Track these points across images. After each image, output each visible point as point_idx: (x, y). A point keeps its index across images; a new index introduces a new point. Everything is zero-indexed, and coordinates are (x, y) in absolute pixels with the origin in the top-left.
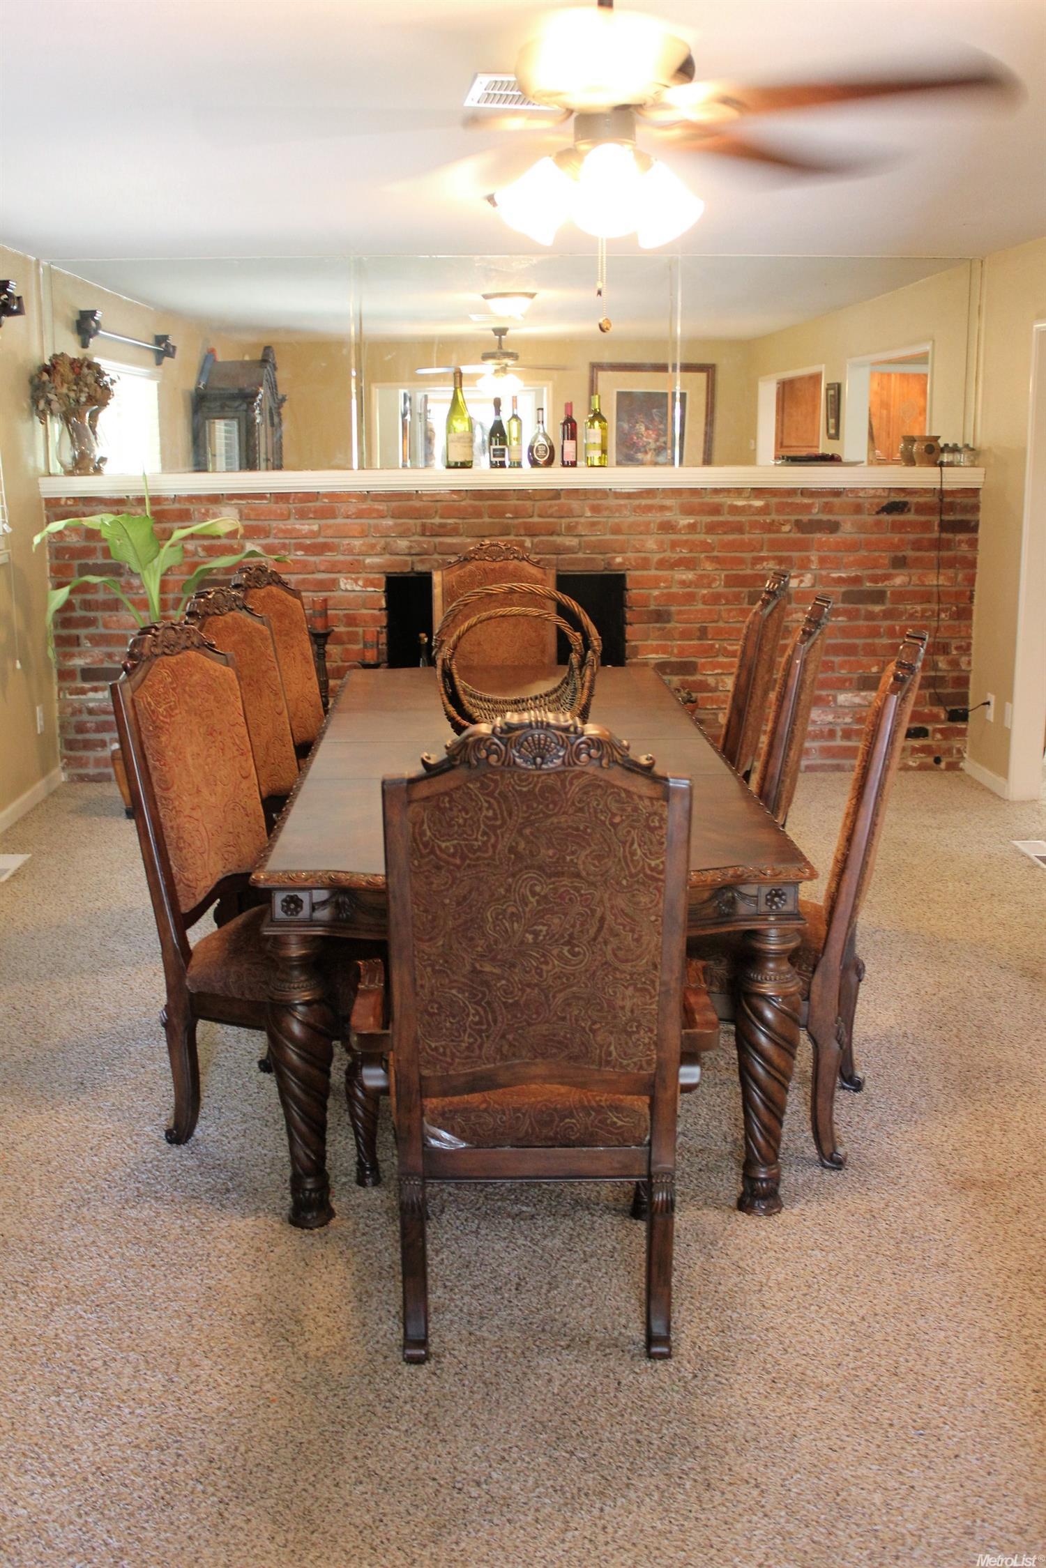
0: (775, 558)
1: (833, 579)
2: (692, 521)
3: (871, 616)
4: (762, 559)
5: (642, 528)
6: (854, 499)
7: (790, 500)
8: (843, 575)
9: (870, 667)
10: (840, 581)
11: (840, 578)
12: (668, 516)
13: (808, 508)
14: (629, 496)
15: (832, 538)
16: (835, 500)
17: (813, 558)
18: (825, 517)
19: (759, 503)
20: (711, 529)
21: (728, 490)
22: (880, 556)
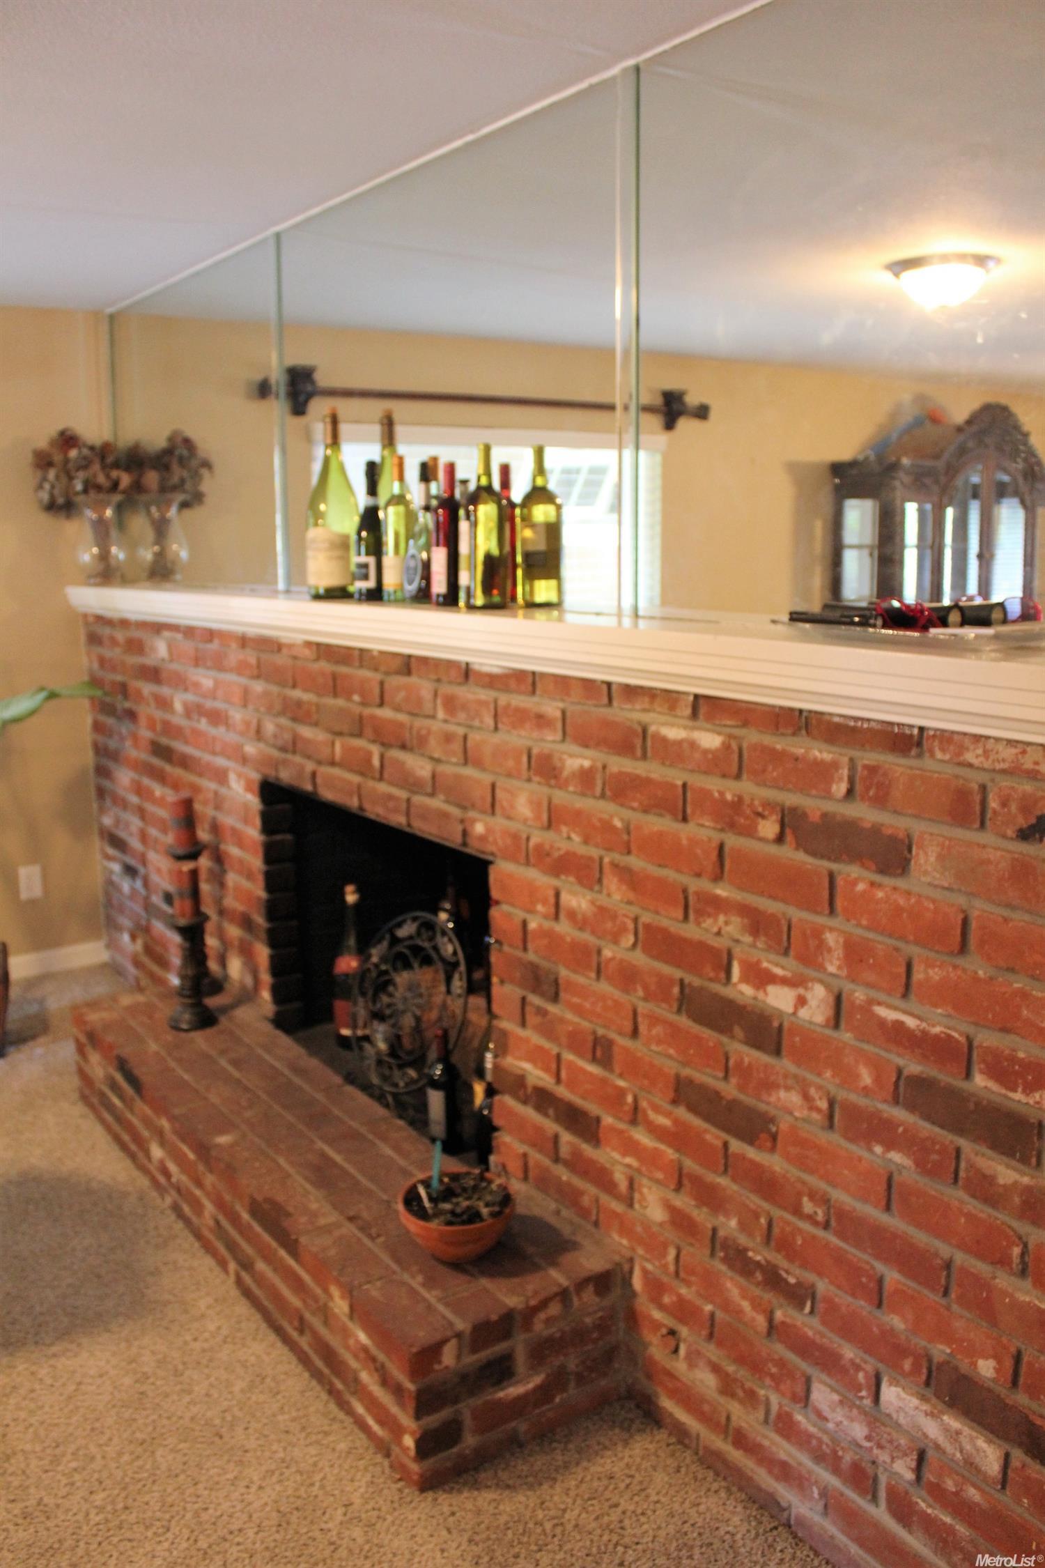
0: (745, 910)
1: (882, 1023)
2: (587, 763)
3: (984, 1188)
4: (718, 905)
5: (511, 763)
6: (950, 770)
7: (780, 744)
8: (911, 1022)
9: (974, 1353)
10: (897, 1035)
11: (899, 1025)
12: (549, 741)
13: (820, 774)
14: (493, 681)
15: (888, 890)
16: (896, 765)
17: (831, 939)
18: (864, 813)
19: (710, 740)
20: (620, 789)
21: (651, 694)
22: (1024, 995)
